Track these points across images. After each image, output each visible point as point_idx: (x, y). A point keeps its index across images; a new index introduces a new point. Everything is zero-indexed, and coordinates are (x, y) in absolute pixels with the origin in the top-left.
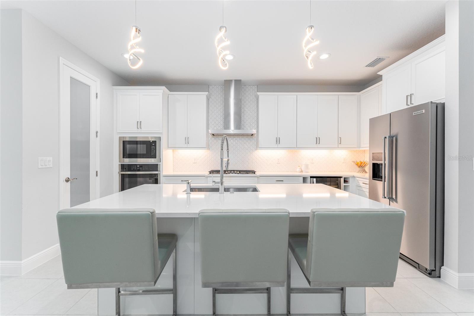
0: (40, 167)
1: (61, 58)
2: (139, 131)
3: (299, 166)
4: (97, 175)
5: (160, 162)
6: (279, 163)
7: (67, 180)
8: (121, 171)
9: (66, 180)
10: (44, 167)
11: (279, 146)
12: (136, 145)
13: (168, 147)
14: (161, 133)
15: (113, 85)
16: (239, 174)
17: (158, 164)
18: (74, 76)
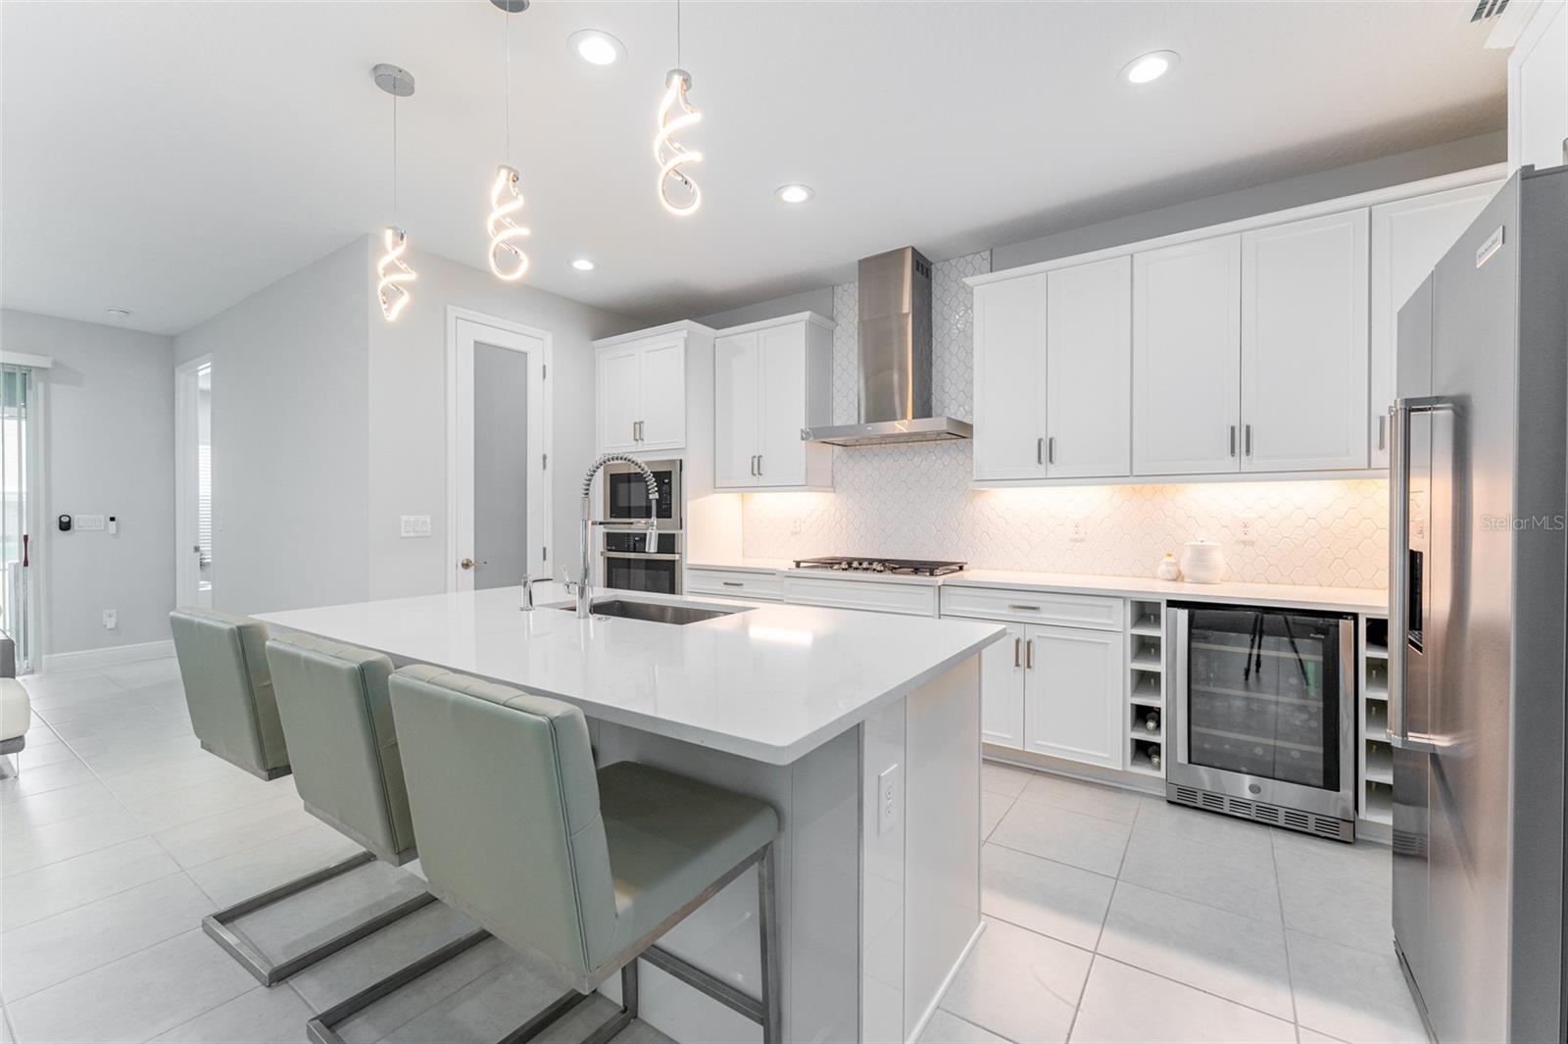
0: (404, 534)
1: (449, 307)
2: (640, 446)
3: (1169, 555)
4: (545, 558)
5: (681, 528)
6: (1082, 540)
7: (466, 565)
8: (609, 550)
9: (463, 565)
10: (412, 534)
11: (1053, 471)
12: (627, 484)
13: (715, 488)
14: (683, 449)
15: (594, 340)
16: (881, 571)
17: (674, 535)
18: (481, 339)
